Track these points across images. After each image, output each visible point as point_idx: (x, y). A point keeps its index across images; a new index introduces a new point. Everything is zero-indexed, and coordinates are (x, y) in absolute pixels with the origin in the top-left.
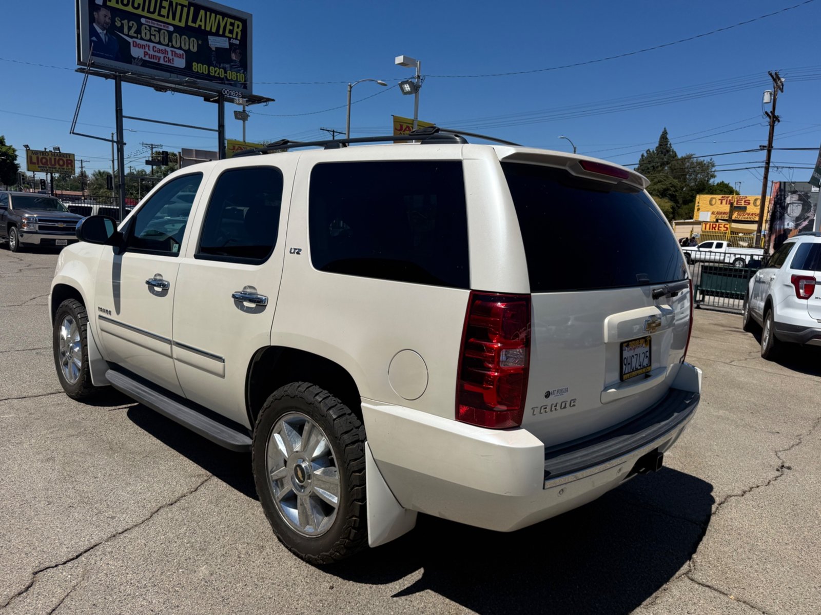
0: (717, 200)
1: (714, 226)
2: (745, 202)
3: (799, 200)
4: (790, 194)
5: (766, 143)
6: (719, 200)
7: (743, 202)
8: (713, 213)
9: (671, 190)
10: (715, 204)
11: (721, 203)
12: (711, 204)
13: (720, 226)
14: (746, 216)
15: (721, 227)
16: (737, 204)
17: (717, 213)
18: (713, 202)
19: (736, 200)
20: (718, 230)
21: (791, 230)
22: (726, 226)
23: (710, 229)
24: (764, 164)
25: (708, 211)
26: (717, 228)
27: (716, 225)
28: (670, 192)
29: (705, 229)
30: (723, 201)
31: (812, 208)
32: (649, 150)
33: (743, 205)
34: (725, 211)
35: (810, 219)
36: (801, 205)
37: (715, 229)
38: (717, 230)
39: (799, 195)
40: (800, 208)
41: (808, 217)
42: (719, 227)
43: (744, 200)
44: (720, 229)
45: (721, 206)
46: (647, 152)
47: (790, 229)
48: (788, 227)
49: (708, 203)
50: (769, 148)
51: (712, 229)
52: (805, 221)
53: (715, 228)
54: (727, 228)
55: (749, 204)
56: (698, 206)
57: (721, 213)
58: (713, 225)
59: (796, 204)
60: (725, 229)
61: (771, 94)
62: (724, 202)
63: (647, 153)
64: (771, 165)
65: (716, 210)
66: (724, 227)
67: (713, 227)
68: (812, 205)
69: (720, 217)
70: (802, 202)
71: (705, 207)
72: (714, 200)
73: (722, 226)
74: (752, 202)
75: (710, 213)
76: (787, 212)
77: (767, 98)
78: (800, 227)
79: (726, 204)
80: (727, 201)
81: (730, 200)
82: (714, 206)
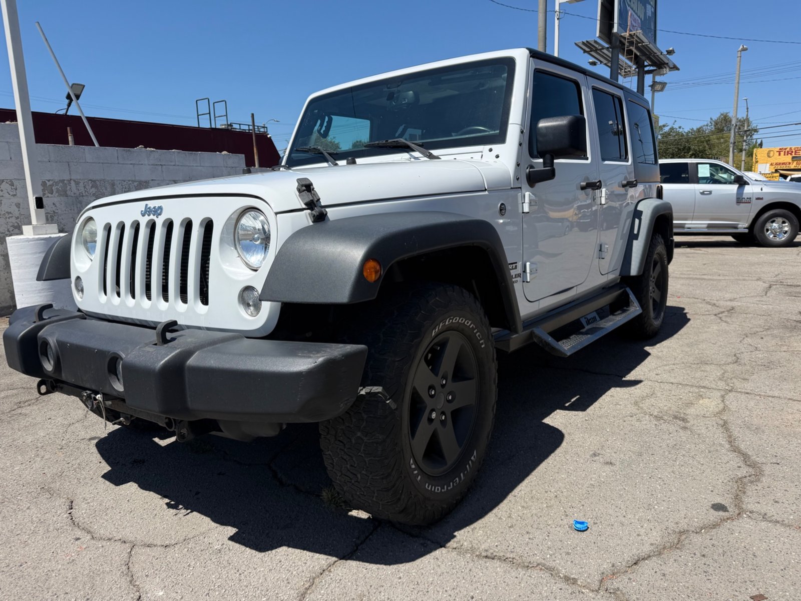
0: (775, 152)
6: (777, 152)
8: (772, 164)
10: (773, 155)
11: (780, 154)
12: (769, 156)
16: (795, 154)
17: (776, 164)
19: (794, 151)
25: (767, 163)
30: (781, 153)
34: (784, 162)
45: (780, 157)
49: (766, 155)
56: (756, 159)
57: (780, 164)
65: (775, 162)
69: (779, 167)
71: (763, 160)
72: (772, 153)
75: (768, 165)
79: (785, 155)
80: (785, 152)
81: (788, 151)
82: (772, 158)
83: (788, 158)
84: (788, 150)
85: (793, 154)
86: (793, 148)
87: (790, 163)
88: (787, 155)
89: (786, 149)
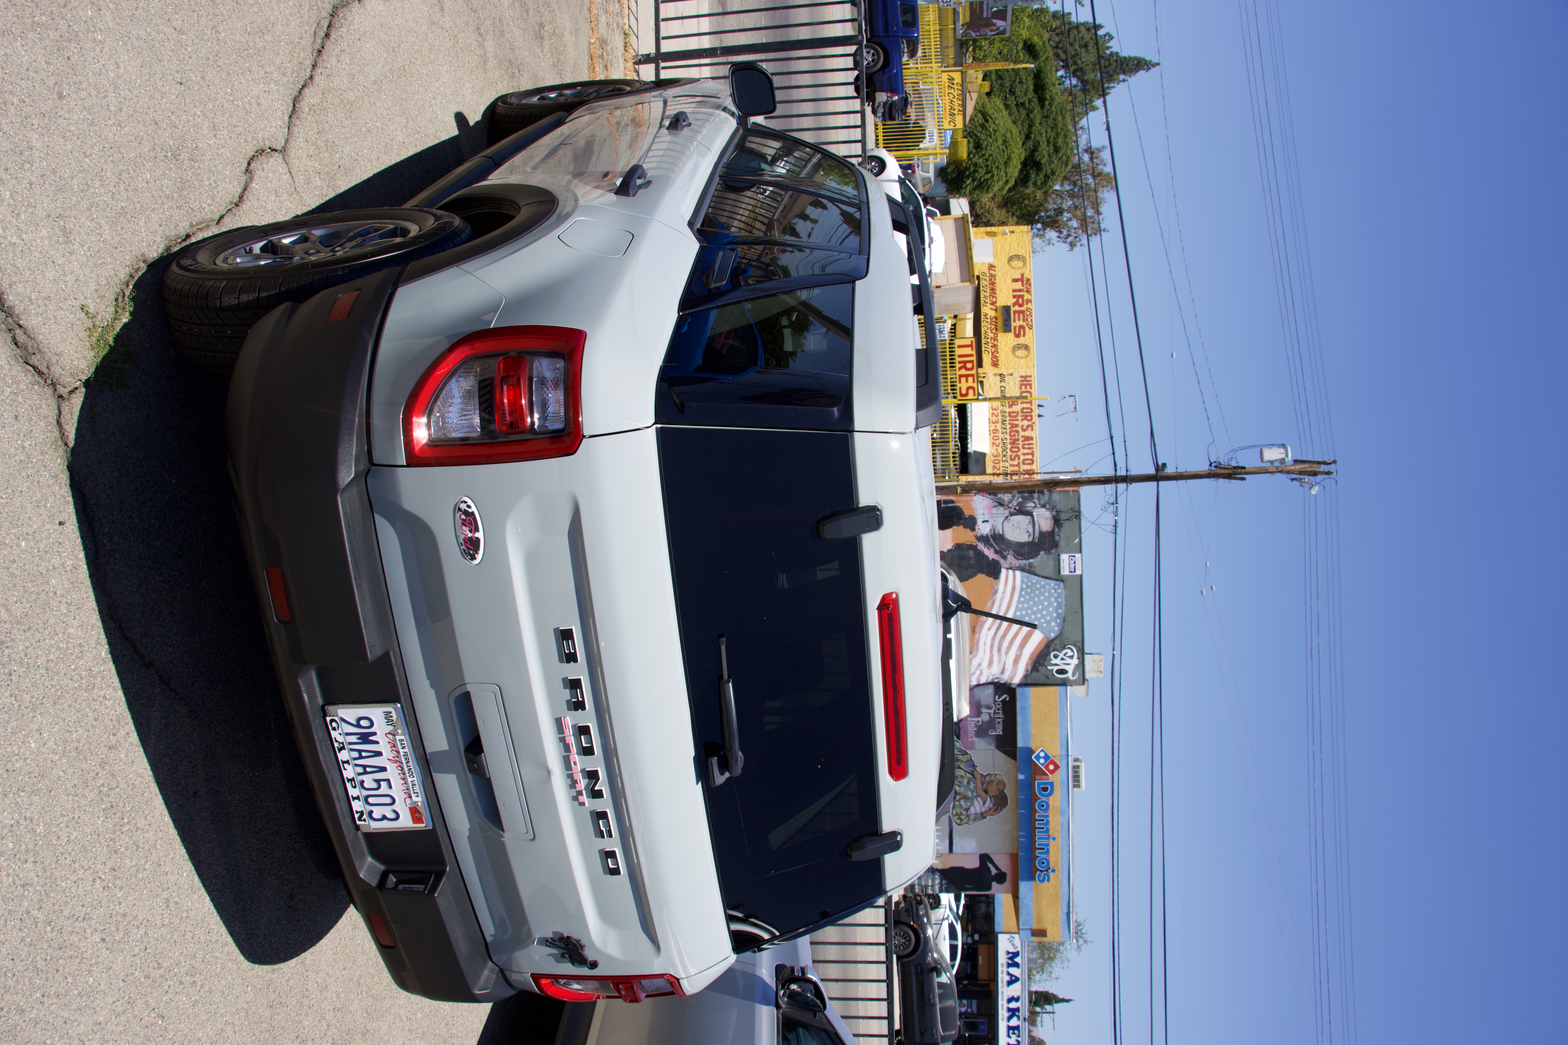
0: (1021, 271)
1: (969, 365)
2: (1021, 327)
3: (1042, 534)
4: (1054, 513)
5: (1170, 470)
6: (1022, 275)
7: (1021, 323)
8: (991, 267)
9: (1037, 175)
10: (1014, 268)
11: (1015, 281)
12: (1011, 259)
13: (970, 379)
14: (992, 335)
15: (967, 381)
16: (1015, 312)
17: (993, 276)
18: (1015, 263)
19: (1024, 309)
20: (961, 376)
21: (973, 529)
22: (971, 391)
23: (960, 356)
24: (1122, 472)
25: (995, 256)
26: (963, 372)
27: (972, 369)
28: (1033, 176)
29: (959, 347)
30: (1020, 283)
31: (1024, 562)
32: (1111, 38)
33: (1013, 324)
34: (998, 292)
35: (1002, 561)
36: (1030, 540)
37: (960, 369)
38: (959, 373)
39: (1053, 531)
40: (1024, 538)
41: (1005, 558)
42: (967, 376)
43: (1024, 324)
44: (963, 379)
45: (1009, 281)
46: (1108, 34)
47: (977, 527)
48: (979, 522)
49: (1014, 252)
50: (1159, 475)
51: (960, 362)
52: (996, 552)
53: (964, 367)
54: (967, 395)
55: (1017, 336)
56: (1004, 234)
57: (993, 284)
58: (972, 362)
59: (1031, 530)
60: (964, 392)
61: (1282, 461)
62: (1018, 285)
63: (1105, 36)
64: (1122, 486)
65: (999, 273)
66: (968, 388)
67: (965, 362)
68: (1031, 561)
69: (984, 283)
70: (1036, 541)
71: (1002, 247)
72: (1020, 264)
73: (970, 383)
74: (1021, 340)
75: (990, 260)
76: (1012, 514)
77: (1272, 454)
78: (981, 546)
79: (1014, 291)
80: (1020, 290)
81: (1022, 297)
82: (1008, 266)
83: (1005, 298)
84: (1027, 296)
85: (1017, 308)
86: (1029, 305)
87: (993, 303)
88: (1014, 297)
89: (1028, 292)
